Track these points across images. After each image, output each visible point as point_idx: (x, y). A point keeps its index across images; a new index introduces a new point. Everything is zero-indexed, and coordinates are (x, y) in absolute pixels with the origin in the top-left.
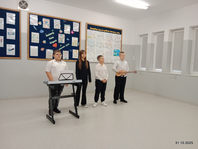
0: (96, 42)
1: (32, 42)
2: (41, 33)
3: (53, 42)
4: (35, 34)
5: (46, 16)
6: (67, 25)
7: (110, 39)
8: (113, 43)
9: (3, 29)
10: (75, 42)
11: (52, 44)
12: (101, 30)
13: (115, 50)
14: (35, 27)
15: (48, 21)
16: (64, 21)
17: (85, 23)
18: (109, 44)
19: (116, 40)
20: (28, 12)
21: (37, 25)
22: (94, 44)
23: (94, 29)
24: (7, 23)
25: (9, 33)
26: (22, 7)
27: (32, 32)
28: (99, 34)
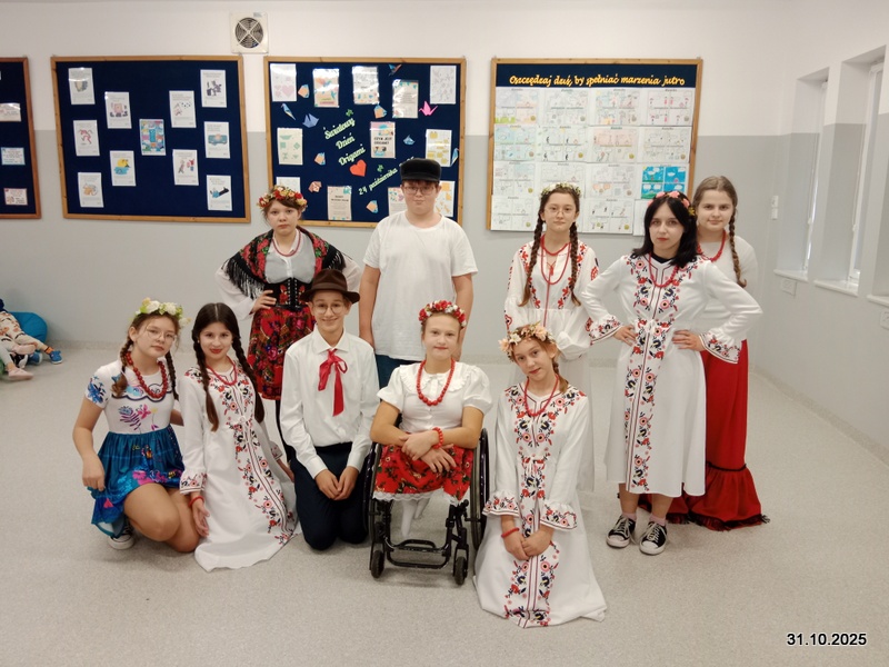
0: (541, 139)
1: (281, 162)
2: (308, 126)
3: (352, 158)
4: (287, 134)
5: (324, 61)
6: (405, 84)
7: (623, 115)
10: (441, 150)
11: (350, 164)
12: (568, 82)
13: (651, 169)
14: (286, 108)
16: (391, 67)
17: (489, 58)
18: (613, 141)
19: (657, 117)
20: (265, 58)
21: (295, 100)
22: (530, 148)
23: (531, 81)
24: (204, 105)
25: (211, 137)
26: (244, 43)
27: (279, 129)
28: (559, 101)
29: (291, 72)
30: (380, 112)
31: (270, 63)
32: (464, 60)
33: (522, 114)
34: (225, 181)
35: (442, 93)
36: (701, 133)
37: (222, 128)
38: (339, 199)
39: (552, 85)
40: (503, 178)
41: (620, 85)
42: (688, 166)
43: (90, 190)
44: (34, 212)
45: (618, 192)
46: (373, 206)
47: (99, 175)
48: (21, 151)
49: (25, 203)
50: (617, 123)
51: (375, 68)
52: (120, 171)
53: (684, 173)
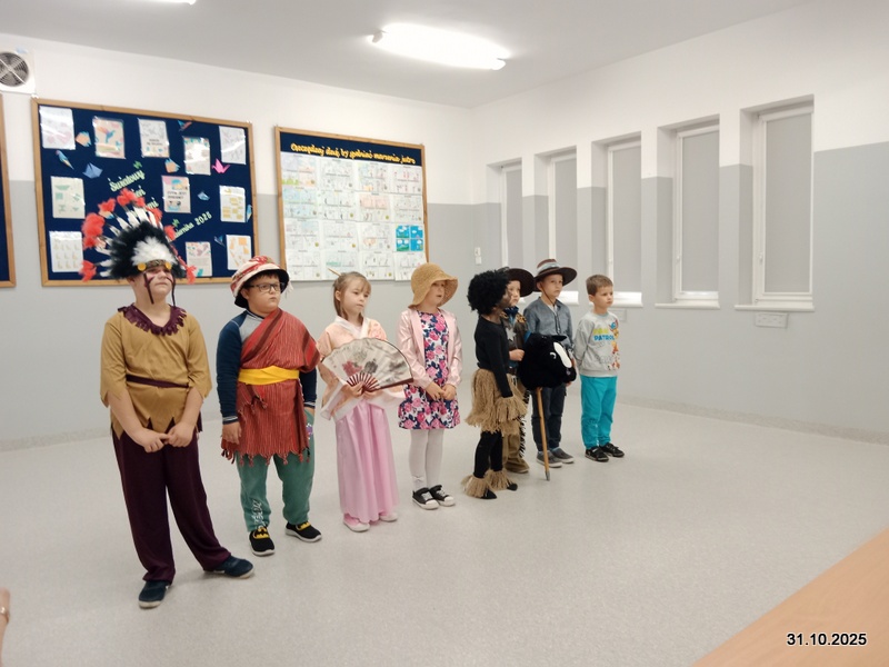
1: (57, 214)
2: (90, 176)
4: (64, 184)
5: (106, 109)
6: (195, 141)
8: (392, 201)
10: (235, 207)
12: (337, 153)
13: (401, 227)
14: (63, 158)
15: (117, 128)
16: (180, 123)
17: (271, 126)
18: (374, 205)
19: (401, 187)
20: (33, 99)
21: (73, 148)
22: (313, 208)
23: (309, 149)
27: (53, 178)
28: (331, 168)
29: (67, 119)
30: (172, 166)
31: (39, 105)
32: (251, 125)
33: (304, 178)
35: (232, 151)
36: (428, 201)
39: (325, 155)
41: (373, 159)
42: (423, 225)
50: (375, 190)
51: (163, 123)
53: (422, 231)
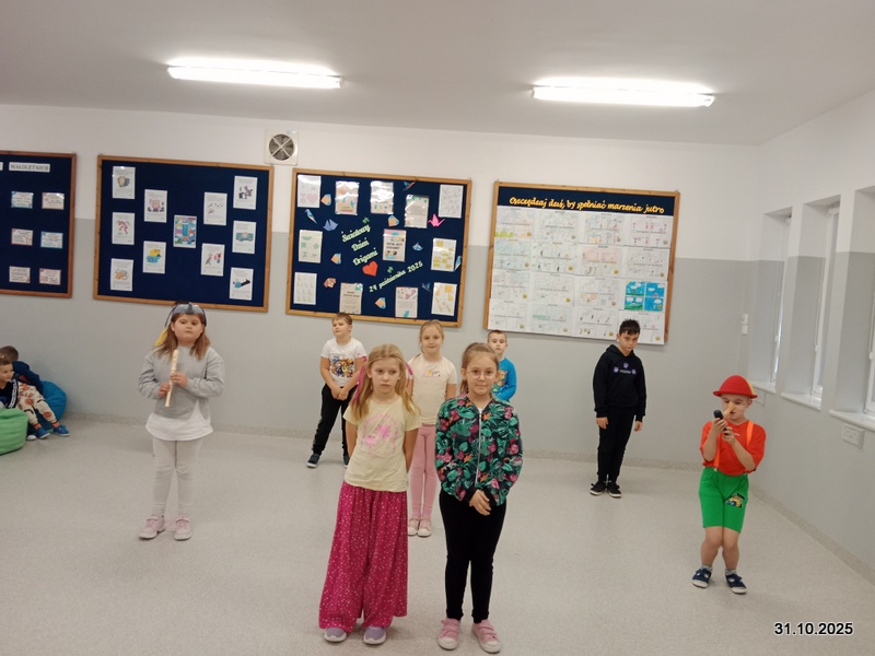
0: (536, 252)
1: (300, 260)
2: (328, 229)
3: (365, 259)
4: (308, 236)
5: (347, 174)
6: (417, 198)
7: (609, 236)
8: (626, 254)
9: (225, 224)
10: (446, 257)
11: (363, 264)
12: (561, 205)
13: (633, 284)
14: (309, 213)
16: (405, 184)
17: (492, 181)
18: (600, 259)
19: (639, 239)
20: (294, 170)
21: (318, 206)
22: (526, 260)
23: (529, 202)
24: (235, 206)
25: (239, 235)
26: (277, 156)
27: (301, 231)
28: (552, 220)
29: (317, 182)
30: (393, 221)
31: (298, 174)
32: (470, 181)
33: (520, 230)
34: (248, 273)
35: (449, 207)
36: (677, 255)
37: (251, 227)
38: (351, 295)
39: (547, 207)
40: (501, 284)
41: (606, 210)
42: (666, 283)
43: (121, 275)
44: (66, 292)
45: (603, 302)
46: (381, 303)
47: (132, 261)
48: (60, 236)
49: (58, 283)
50: (604, 242)
51: (392, 184)
52: (151, 260)
53: (663, 289)
